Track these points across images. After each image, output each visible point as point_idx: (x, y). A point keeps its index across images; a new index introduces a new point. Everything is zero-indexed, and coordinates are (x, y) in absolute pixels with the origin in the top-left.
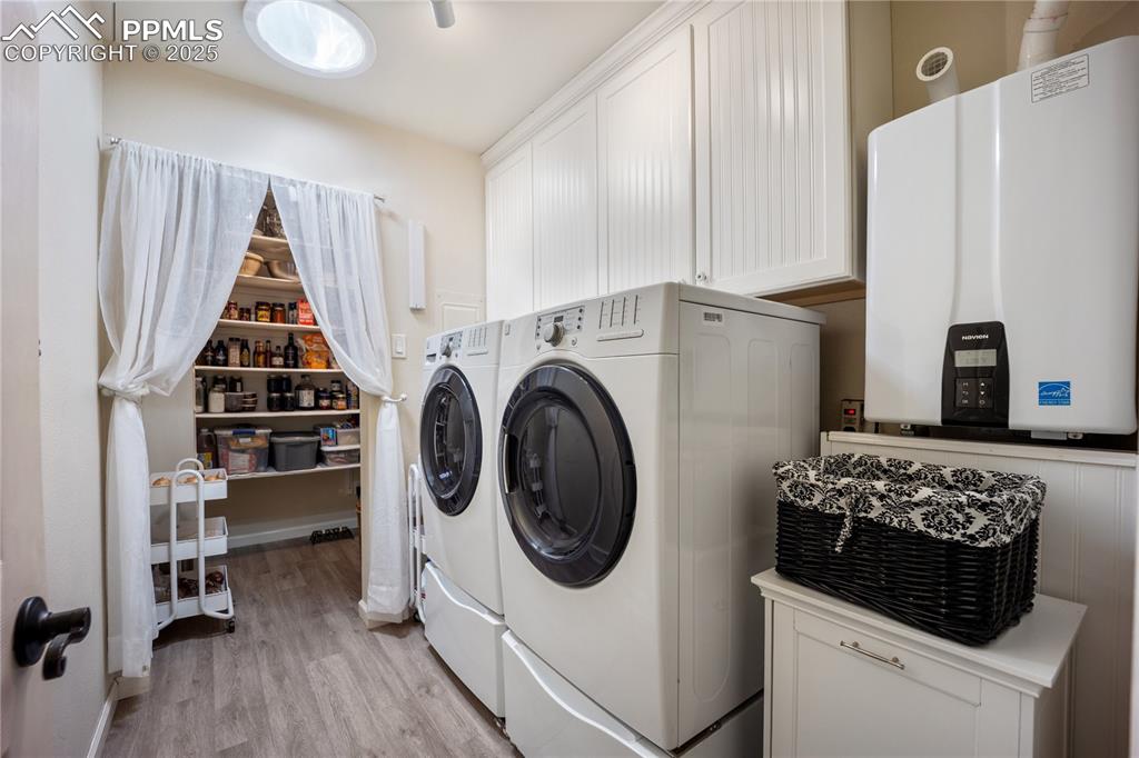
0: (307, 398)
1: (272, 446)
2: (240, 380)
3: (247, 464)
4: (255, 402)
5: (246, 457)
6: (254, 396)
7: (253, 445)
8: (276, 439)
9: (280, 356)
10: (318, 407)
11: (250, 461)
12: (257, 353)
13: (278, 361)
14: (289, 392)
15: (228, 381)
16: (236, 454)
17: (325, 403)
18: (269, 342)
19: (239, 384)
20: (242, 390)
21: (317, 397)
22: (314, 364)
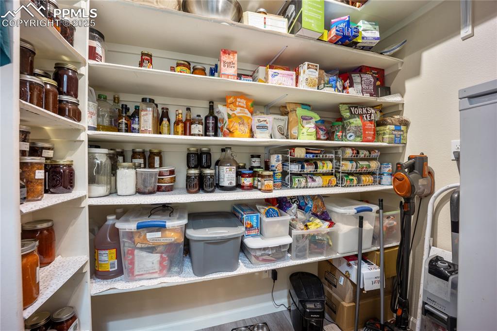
0: (228, 176)
1: (187, 242)
2: (159, 154)
3: (157, 266)
4: (174, 180)
5: (156, 257)
6: (172, 172)
7: (164, 241)
8: (193, 234)
9: (200, 123)
10: (239, 186)
11: (161, 263)
12: (177, 123)
13: (197, 128)
14: (209, 167)
15: (147, 154)
16: (144, 254)
17: (247, 181)
18: (188, 109)
19: (157, 159)
20: (161, 165)
21: (239, 174)
22: (237, 133)
